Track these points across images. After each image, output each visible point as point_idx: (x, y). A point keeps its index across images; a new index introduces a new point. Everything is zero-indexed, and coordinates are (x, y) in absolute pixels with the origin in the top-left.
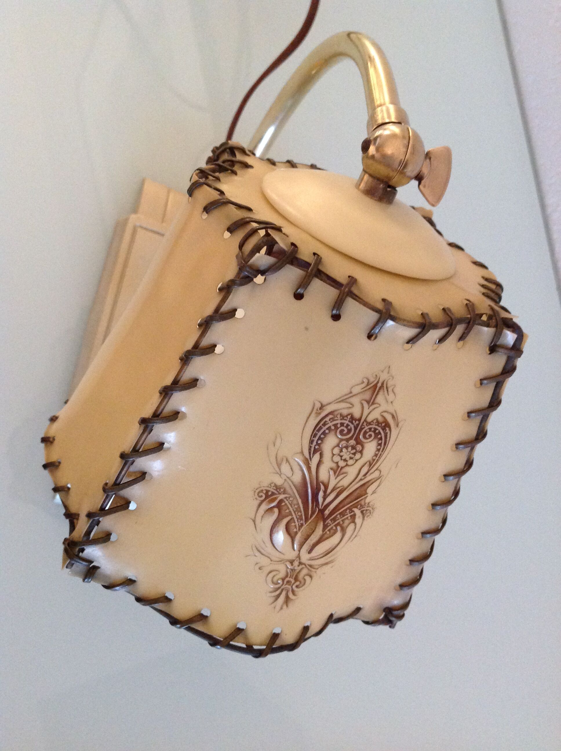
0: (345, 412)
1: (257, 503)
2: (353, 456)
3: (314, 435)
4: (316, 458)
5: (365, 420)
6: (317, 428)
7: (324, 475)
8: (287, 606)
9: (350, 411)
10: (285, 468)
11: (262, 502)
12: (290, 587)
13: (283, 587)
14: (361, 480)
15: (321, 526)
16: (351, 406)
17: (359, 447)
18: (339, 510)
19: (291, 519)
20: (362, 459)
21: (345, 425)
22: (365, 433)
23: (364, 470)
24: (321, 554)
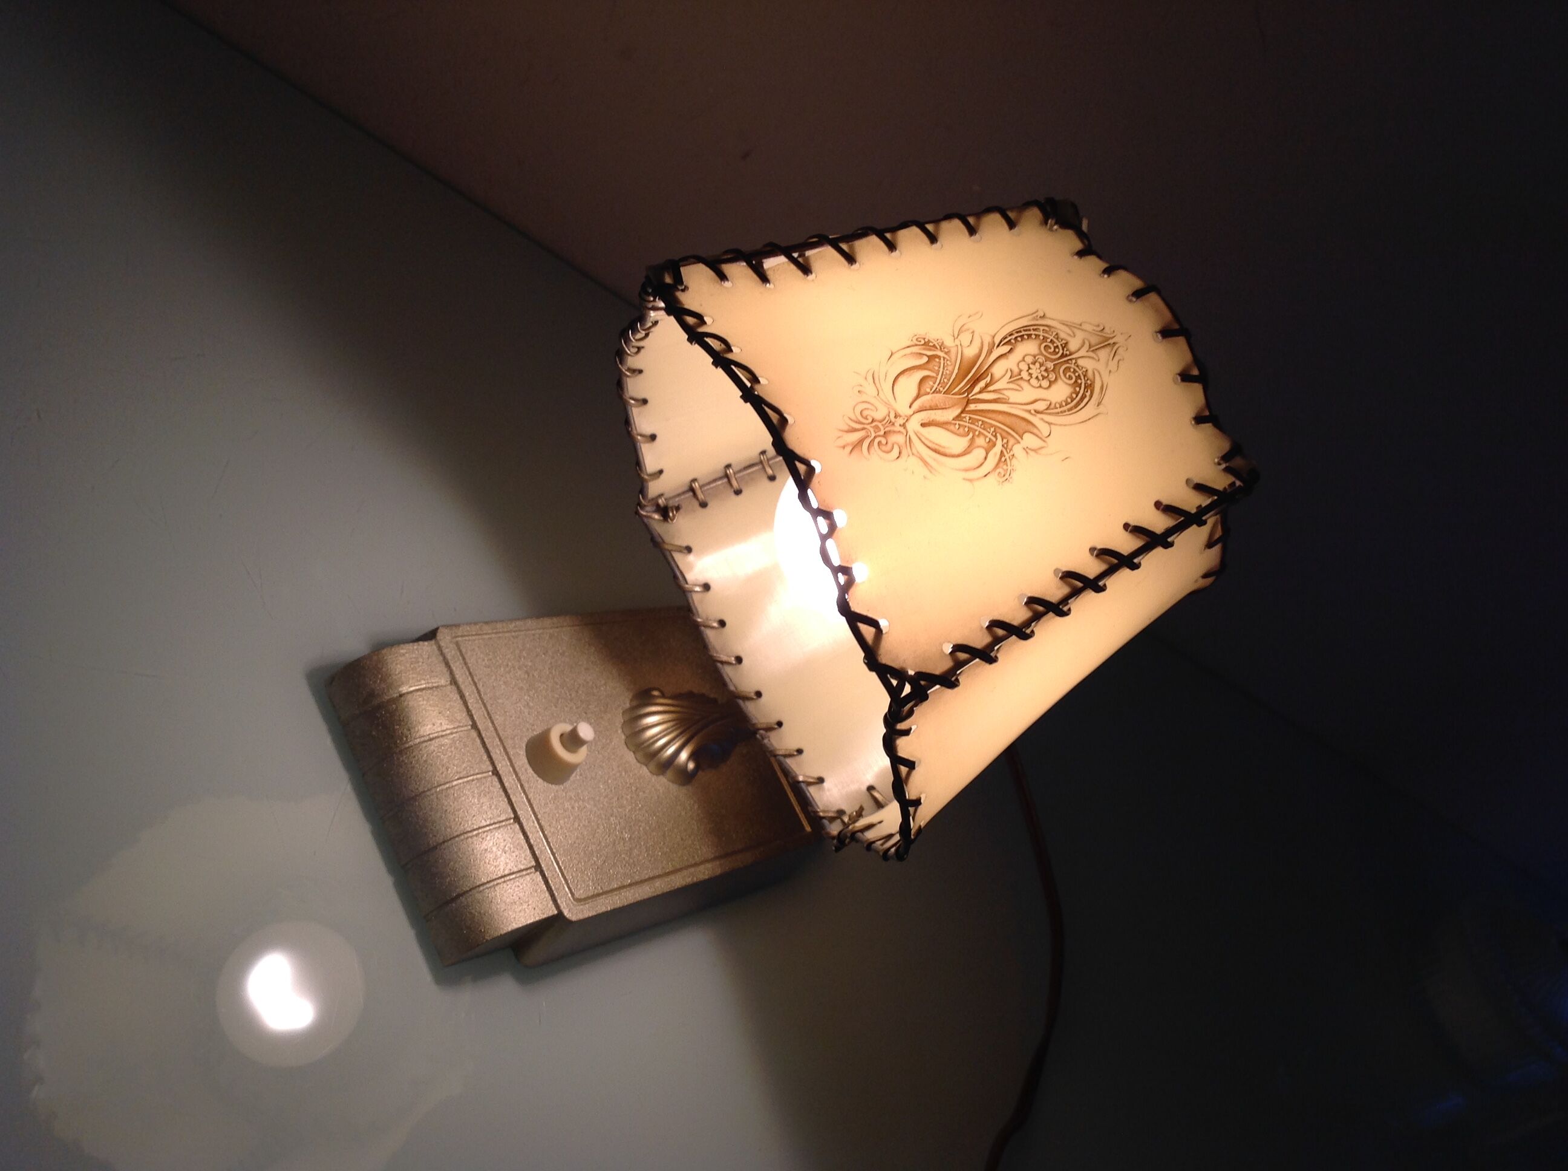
0: (1062, 335)
1: (909, 343)
2: (1041, 378)
3: (1017, 331)
4: (1005, 349)
5: (1076, 359)
6: (1026, 328)
7: (998, 370)
8: (852, 450)
9: (1069, 339)
10: (965, 338)
11: (916, 344)
12: (873, 435)
13: (868, 427)
14: (1029, 412)
15: (957, 411)
16: (1072, 334)
17: (1052, 376)
18: (986, 418)
19: (933, 377)
20: (1045, 391)
21: (1055, 345)
22: (1067, 369)
23: (1041, 406)
24: (931, 441)
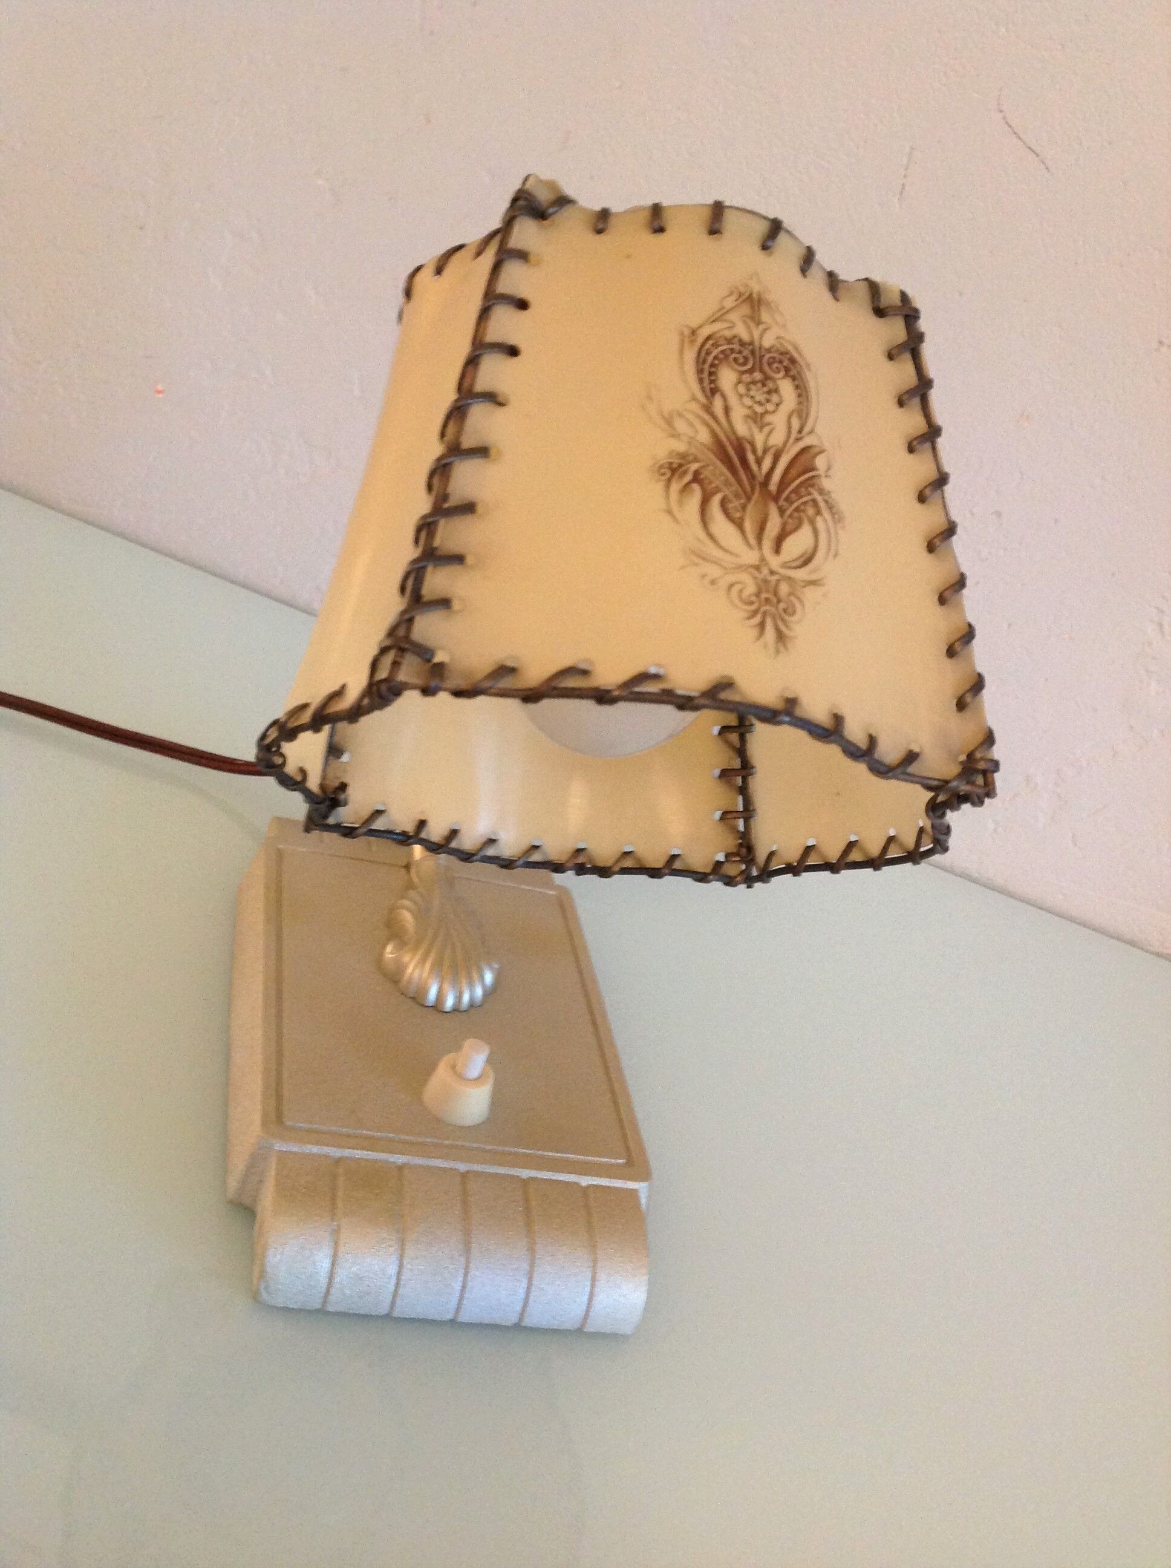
0: (728, 334)
1: (664, 487)
2: (768, 397)
3: (700, 371)
4: (718, 401)
5: (760, 345)
6: (700, 361)
7: (742, 429)
8: (785, 646)
9: (734, 331)
10: (681, 426)
11: (669, 480)
12: (774, 610)
13: (762, 608)
14: (798, 440)
15: (773, 506)
16: (730, 324)
17: (771, 384)
18: (789, 484)
19: (724, 497)
20: (782, 405)
21: (736, 350)
22: (770, 364)
23: (796, 423)
24: (796, 559)
